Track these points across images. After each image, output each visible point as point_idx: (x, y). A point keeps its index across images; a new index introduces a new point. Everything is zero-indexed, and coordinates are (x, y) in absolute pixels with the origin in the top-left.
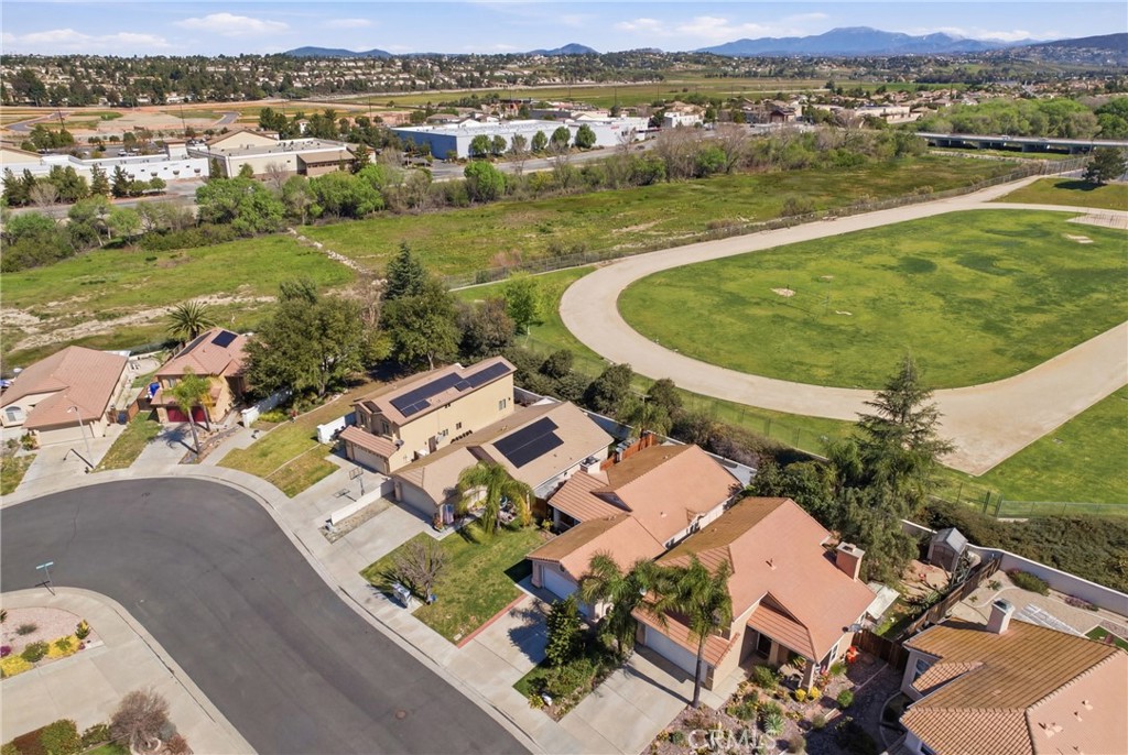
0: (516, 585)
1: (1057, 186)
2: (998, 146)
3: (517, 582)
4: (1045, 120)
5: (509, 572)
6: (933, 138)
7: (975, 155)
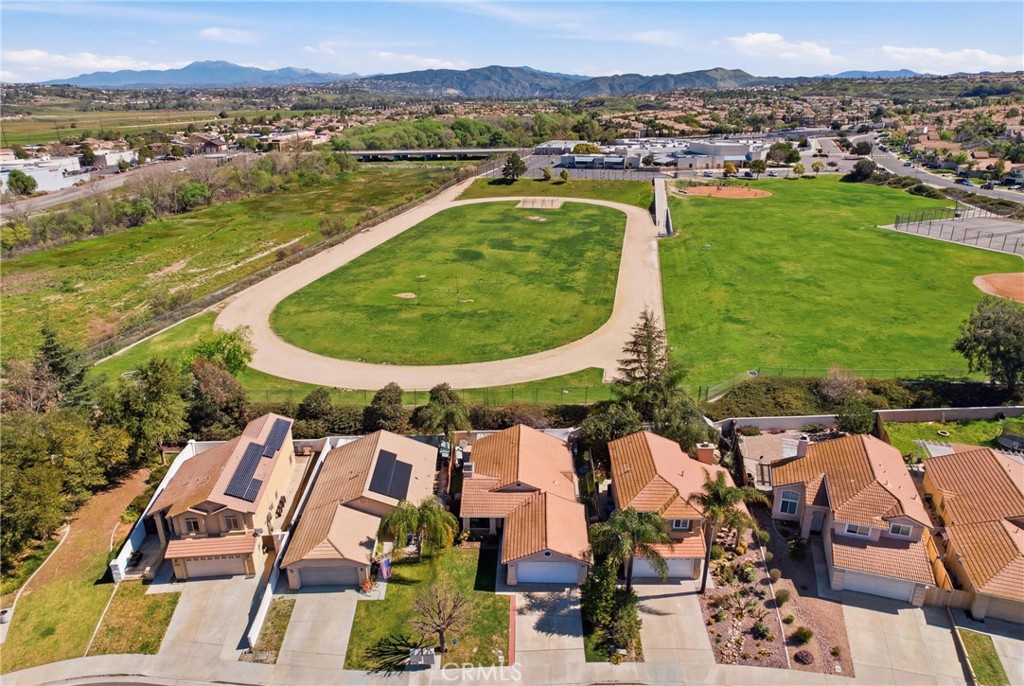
0: (497, 593)
1: (490, 183)
2: (433, 158)
3: (494, 591)
4: (423, 135)
5: (478, 586)
6: (361, 155)
7: (391, 166)
